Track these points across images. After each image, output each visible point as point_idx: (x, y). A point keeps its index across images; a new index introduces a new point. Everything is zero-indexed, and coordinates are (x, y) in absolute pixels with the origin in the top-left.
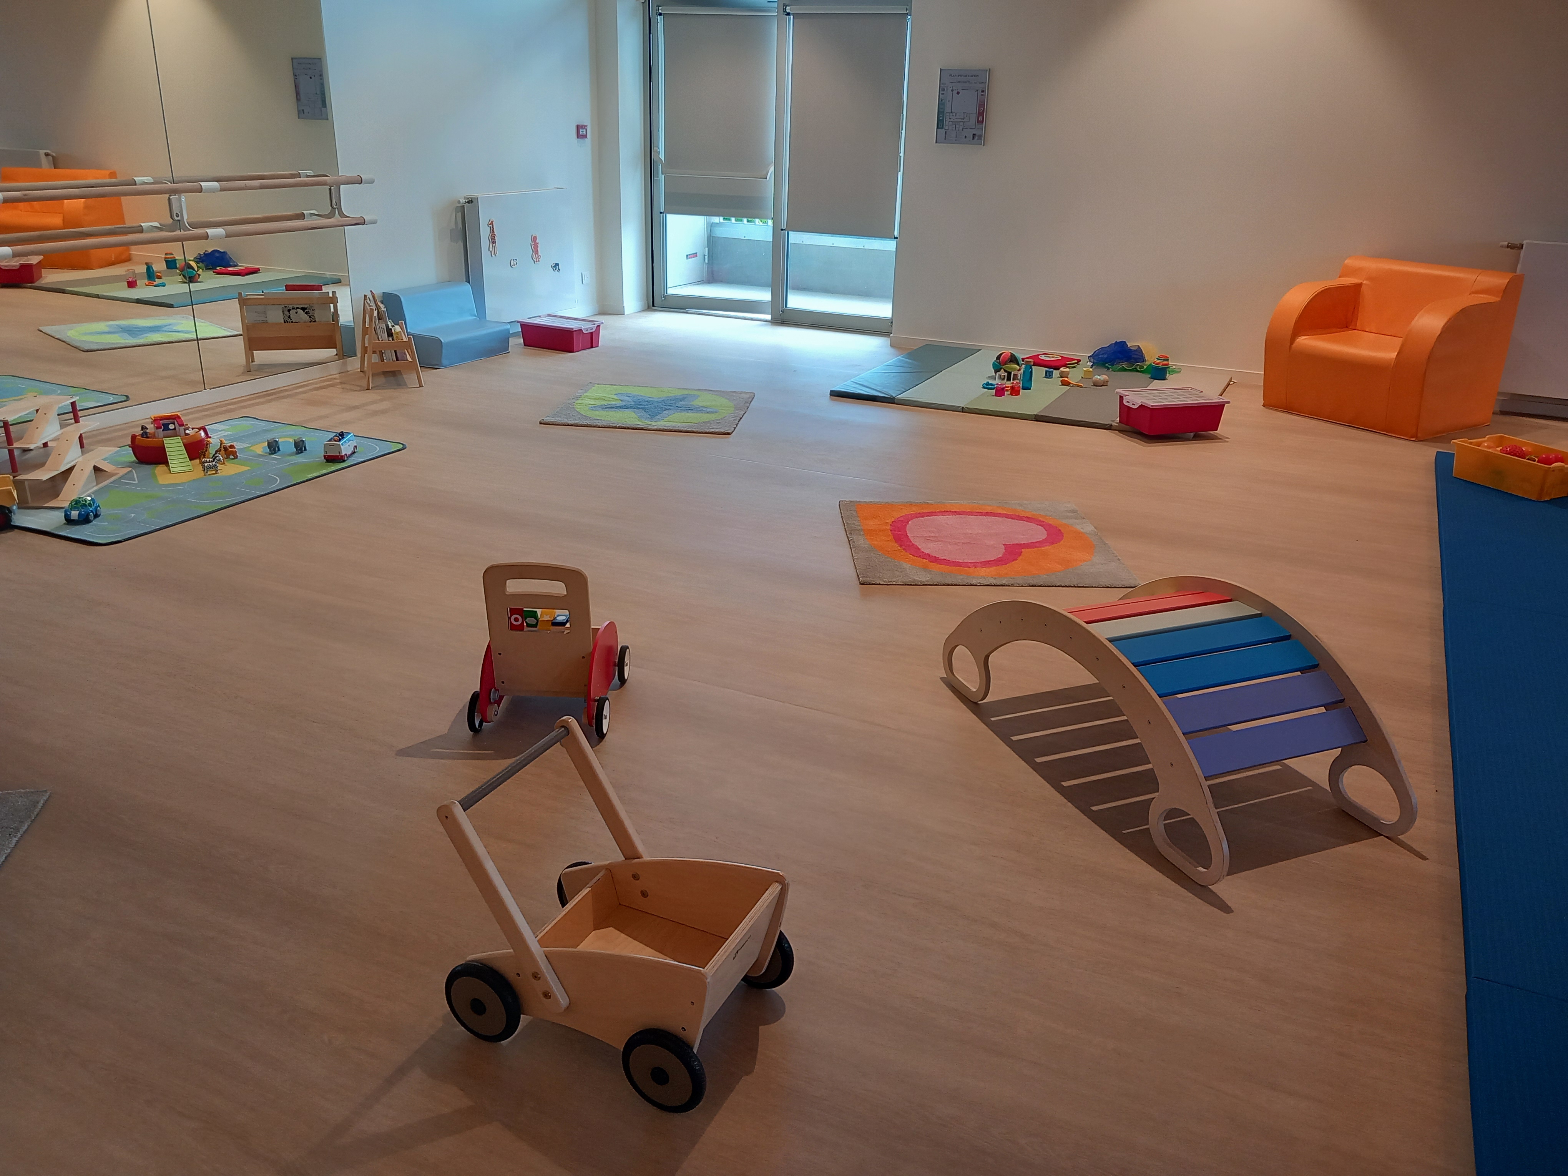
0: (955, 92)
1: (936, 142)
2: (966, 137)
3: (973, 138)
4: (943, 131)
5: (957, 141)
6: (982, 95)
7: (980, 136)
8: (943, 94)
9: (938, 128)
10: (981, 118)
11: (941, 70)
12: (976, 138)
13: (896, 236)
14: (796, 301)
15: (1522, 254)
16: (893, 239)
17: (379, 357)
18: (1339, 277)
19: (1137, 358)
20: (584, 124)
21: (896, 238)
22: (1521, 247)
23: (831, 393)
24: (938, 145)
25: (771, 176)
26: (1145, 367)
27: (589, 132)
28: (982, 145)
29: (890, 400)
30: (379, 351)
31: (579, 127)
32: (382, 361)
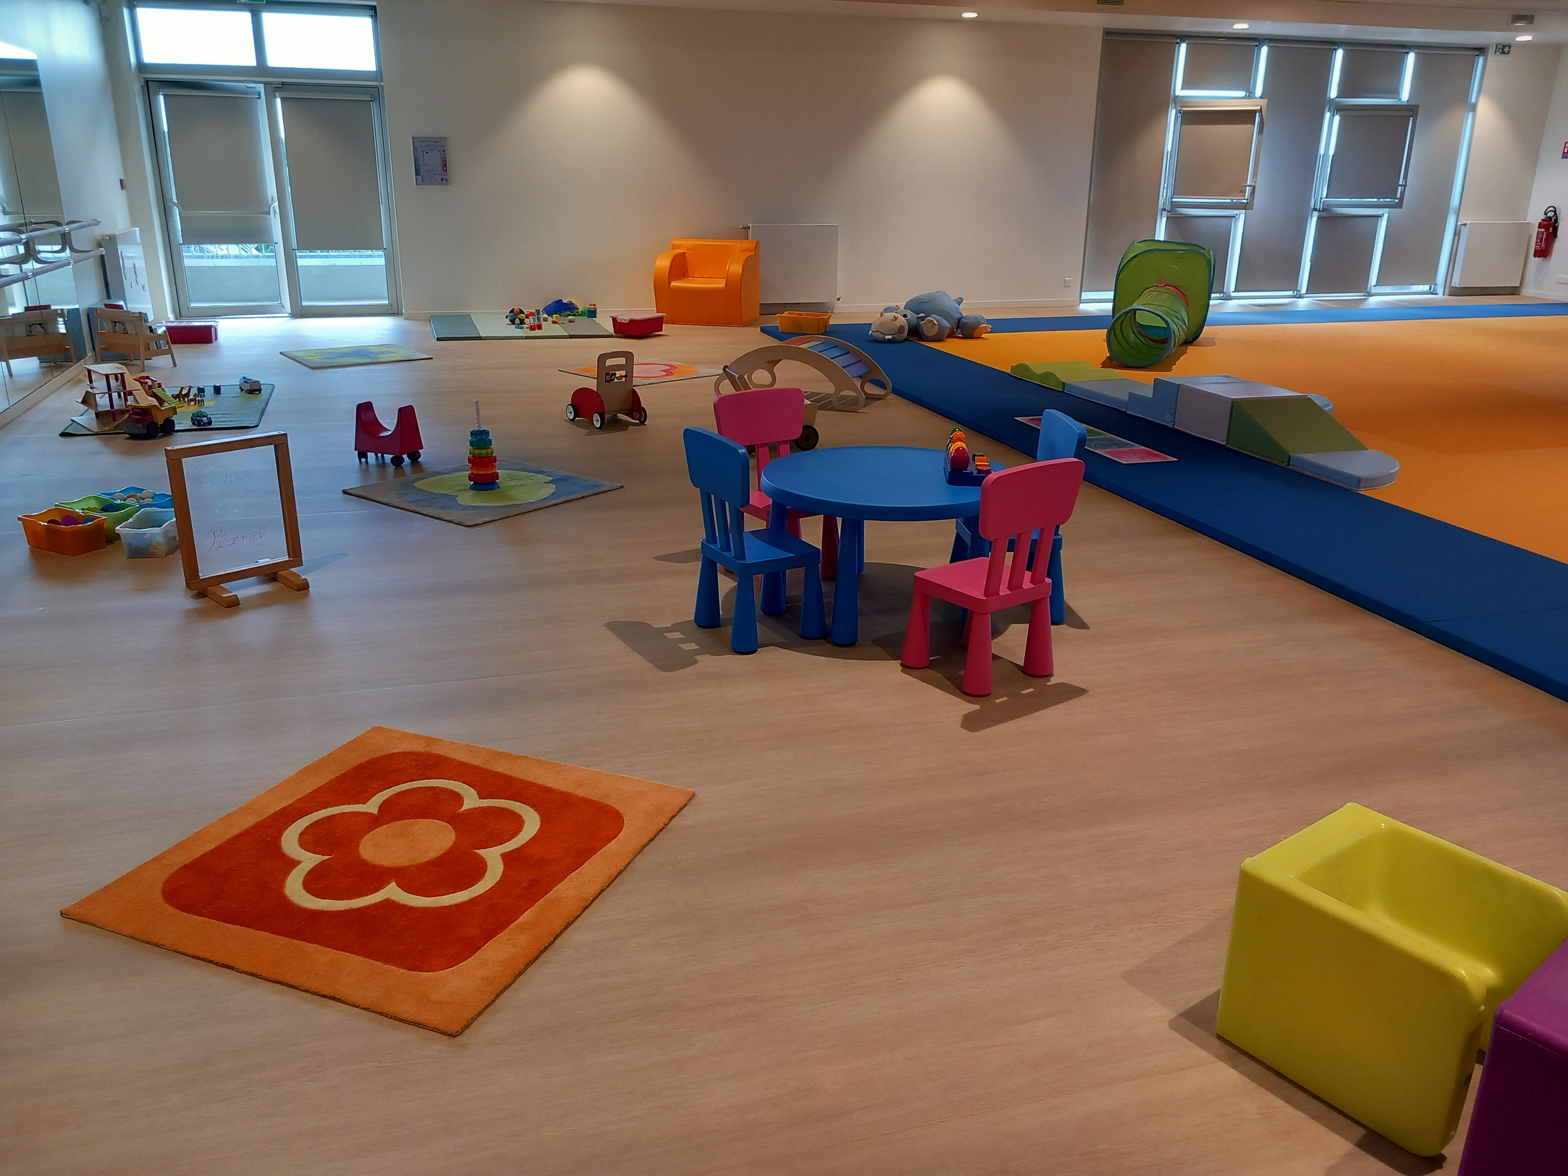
0: (425, 152)
1: (416, 185)
2: (437, 180)
3: (442, 181)
4: (419, 177)
5: (431, 183)
6: (444, 154)
7: (446, 180)
8: (416, 153)
9: (416, 175)
10: (445, 168)
11: (413, 138)
12: (444, 181)
13: (385, 247)
14: (309, 300)
15: (750, 231)
16: (383, 250)
17: (148, 348)
18: (672, 250)
19: (573, 308)
20: (123, 178)
21: (385, 249)
22: (749, 228)
23: (438, 339)
24: (417, 186)
25: (275, 212)
26: (580, 312)
27: (126, 182)
28: (448, 185)
29: (480, 338)
30: (148, 343)
31: (121, 181)
32: (150, 350)
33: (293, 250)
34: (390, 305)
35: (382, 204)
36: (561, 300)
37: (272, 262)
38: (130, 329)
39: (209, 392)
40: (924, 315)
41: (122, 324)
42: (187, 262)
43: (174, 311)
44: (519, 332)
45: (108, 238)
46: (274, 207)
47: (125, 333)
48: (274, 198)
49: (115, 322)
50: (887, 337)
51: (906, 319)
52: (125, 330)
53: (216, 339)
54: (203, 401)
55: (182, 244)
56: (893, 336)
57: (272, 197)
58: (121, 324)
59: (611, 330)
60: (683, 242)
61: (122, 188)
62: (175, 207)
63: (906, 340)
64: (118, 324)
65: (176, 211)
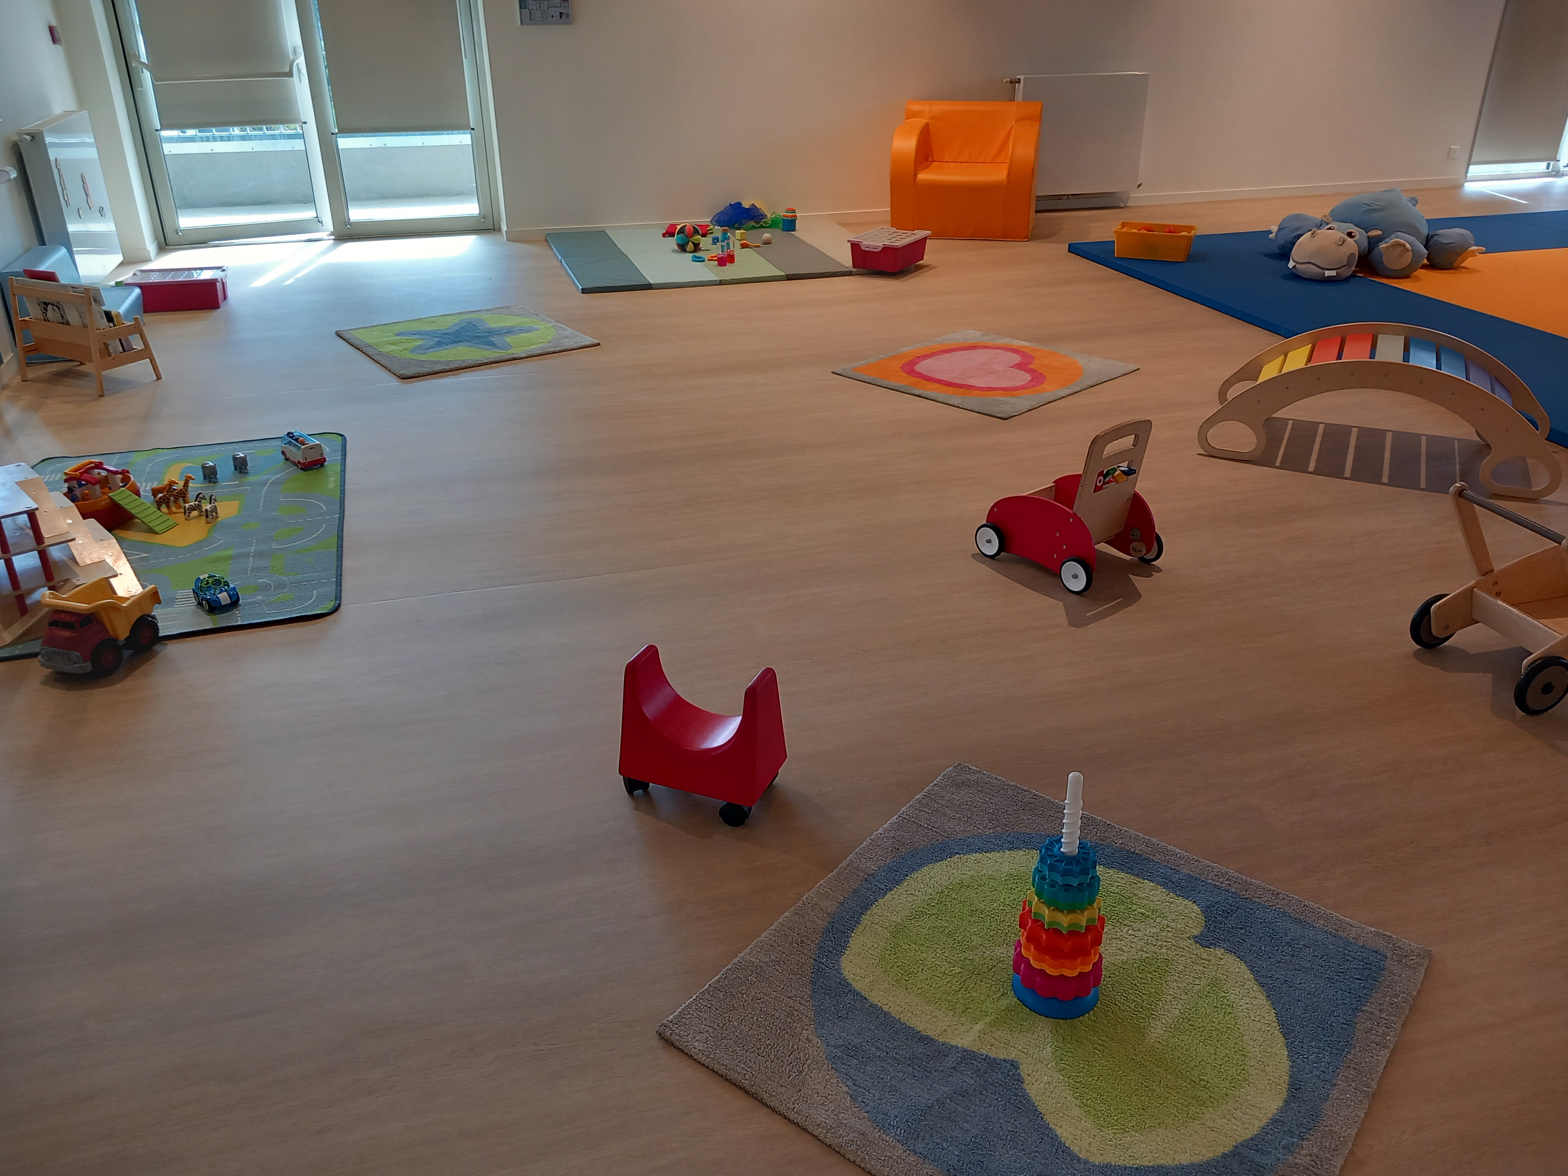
1: (522, 23)
2: (552, 16)
3: (561, 17)
4: (526, 12)
5: (544, 20)
7: (568, 15)
9: (521, 8)
12: (564, 17)
13: (472, 127)
14: (358, 214)
15: (1020, 88)
16: (469, 131)
17: (106, 351)
18: (907, 119)
19: (759, 215)
20: (54, 24)
21: (473, 129)
22: (1019, 81)
23: (584, 291)
24: (524, 27)
25: (299, 71)
26: (770, 222)
27: (60, 34)
28: (570, 23)
29: (648, 287)
30: (105, 344)
31: (51, 30)
32: (110, 356)
33: (333, 134)
34: (482, 216)
35: (466, 58)
36: (740, 204)
37: (298, 145)
38: (72, 317)
39: (225, 470)
40: (1380, 232)
41: (57, 307)
42: (169, 149)
43: (156, 238)
44: (705, 272)
45: (28, 138)
46: (297, 64)
47: (63, 323)
48: (297, 49)
49: (45, 303)
50: (1327, 273)
51: (1355, 241)
52: (63, 317)
53: (225, 298)
54: (215, 509)
55: (160, 130)
56: (1338, 271)
57: (294, 48)
58: (55, 308)
59: (846, 259)
60: (926, 108)
61: (54, 40)
62: (144, 70)
63: (1353, 275)
64: (50, 306)
65: (147, 76)
